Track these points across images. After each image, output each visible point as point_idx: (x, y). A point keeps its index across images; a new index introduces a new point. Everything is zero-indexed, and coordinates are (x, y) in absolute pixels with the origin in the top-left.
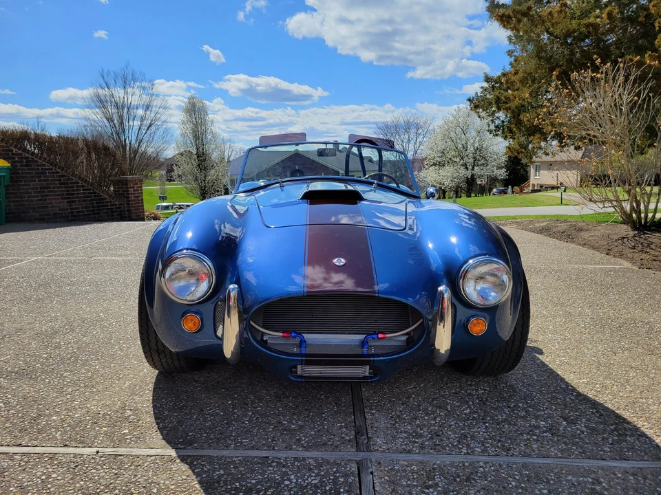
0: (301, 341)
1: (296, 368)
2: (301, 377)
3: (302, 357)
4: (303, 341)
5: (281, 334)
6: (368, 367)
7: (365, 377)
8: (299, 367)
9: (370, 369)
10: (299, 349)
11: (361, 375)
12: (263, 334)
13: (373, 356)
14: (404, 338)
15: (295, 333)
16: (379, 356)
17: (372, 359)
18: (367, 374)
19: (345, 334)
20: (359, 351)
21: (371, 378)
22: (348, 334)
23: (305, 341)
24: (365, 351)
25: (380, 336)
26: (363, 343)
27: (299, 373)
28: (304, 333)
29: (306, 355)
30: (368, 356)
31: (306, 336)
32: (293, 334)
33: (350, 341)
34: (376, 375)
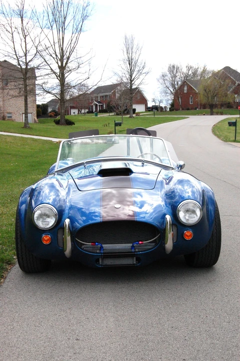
1: (99, 261)
2: (102, 265)
3: (101, 254)
4: (102, 247)
5: (91, 244)
6: (135, 258)
7: (134, 264)
9: (136, 260)
10: (100, 251)
13: (137, 252)
16: (139, 252)
18: (135, 262)
20: (130, 251)
21: (137, 264)
22: (125, 243)
24: (133, 250)
25: (140, 242)
26: (133, 247)
27: (100, 263)
29: (103, 253)
30: (135, 252)
31: (103, 245)
32: (97, 244)
33: (125, 247)
34: (139, 263)
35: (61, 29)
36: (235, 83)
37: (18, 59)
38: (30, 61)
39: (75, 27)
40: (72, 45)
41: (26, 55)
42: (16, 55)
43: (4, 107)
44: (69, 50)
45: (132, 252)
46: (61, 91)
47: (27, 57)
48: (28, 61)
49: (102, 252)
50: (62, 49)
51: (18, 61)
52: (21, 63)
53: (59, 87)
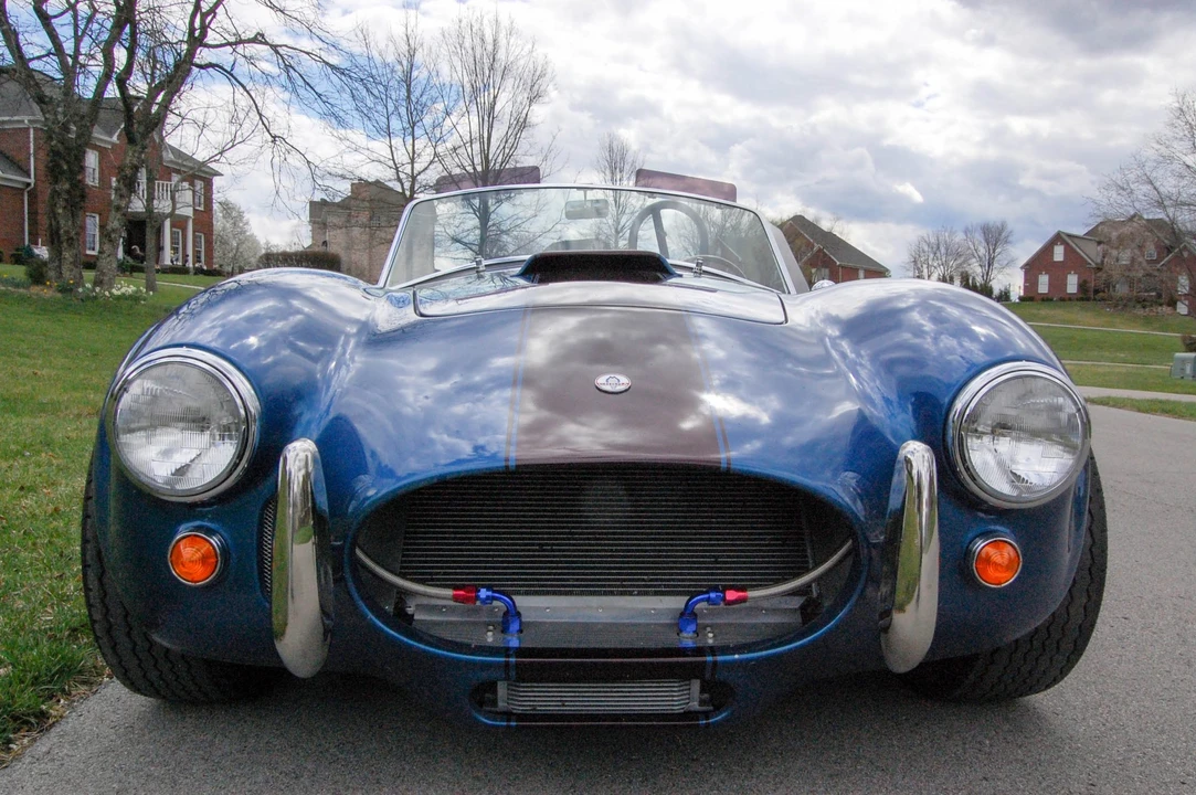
0: (506, 614)
1: (495, 692)
2: (508, 715)
3: (508, 656)
4: (512, 613)
5: (450, 592)
6: (696, 685)
7: (688, 715)
8: (502, 689)
9: (703, 691)
10: (501, 636)
11: (677, 709)
12: (403, 595)
13: (713, 650)
14: (796, 602)
15: (489, 588)
16: (725, 650)
17: (709, 659)
18: (695, 705)
19: (631, 594)
20: (670, 639)
21: (707, 715)
22: (639, 594)
23: (518, 614)
24: (687, 639)
25: (731, 595)
26: (688, 615)
27: (502, 705)
28: (518, 593)
29: (520, 652)
30: (699, 651)
31: (522, 602)
32: (483, 593)
33: (645, 613)
34: (718, 709)
35: (486, 118)
36: (813, 246)
37: (397, 168)
38: (420, 173)
39: (515, 115)
40: (507, 151)
41: (412, 161)
42: (393, 160)
43: (370, 270)
44: (500, 160)
45: (682, 652)
46: (482, 238)
47: (415, 165)
48: (415, 172)
49: (514, 643)
50: (487, 157)
51: (398, 171)
52: (402, 176)
53: (478, 232)
